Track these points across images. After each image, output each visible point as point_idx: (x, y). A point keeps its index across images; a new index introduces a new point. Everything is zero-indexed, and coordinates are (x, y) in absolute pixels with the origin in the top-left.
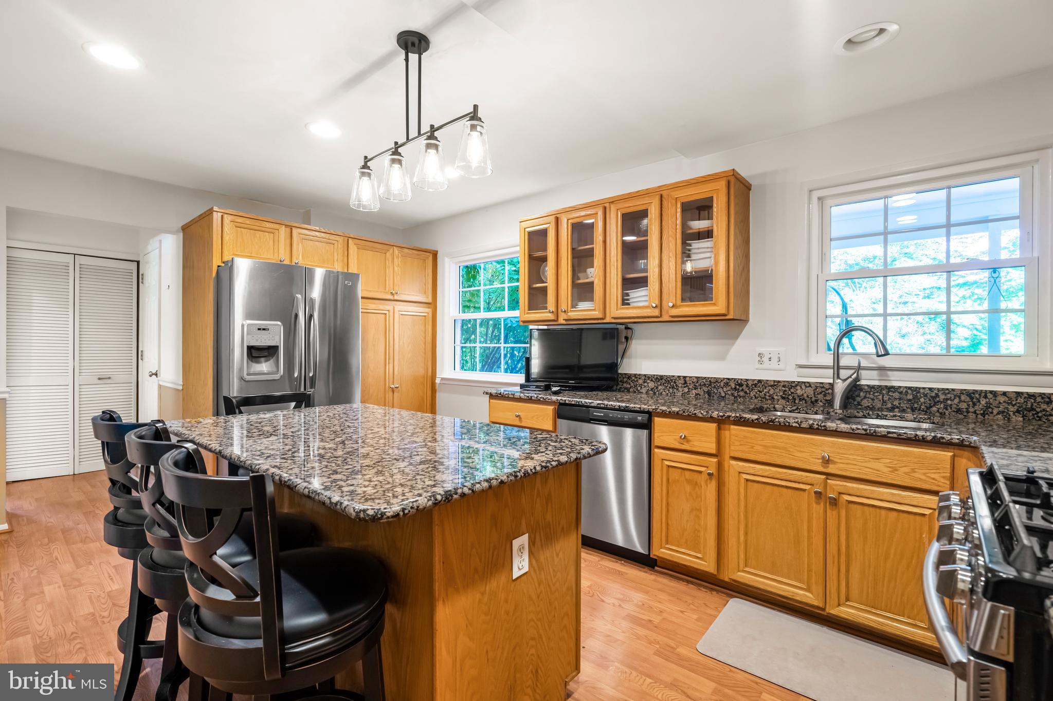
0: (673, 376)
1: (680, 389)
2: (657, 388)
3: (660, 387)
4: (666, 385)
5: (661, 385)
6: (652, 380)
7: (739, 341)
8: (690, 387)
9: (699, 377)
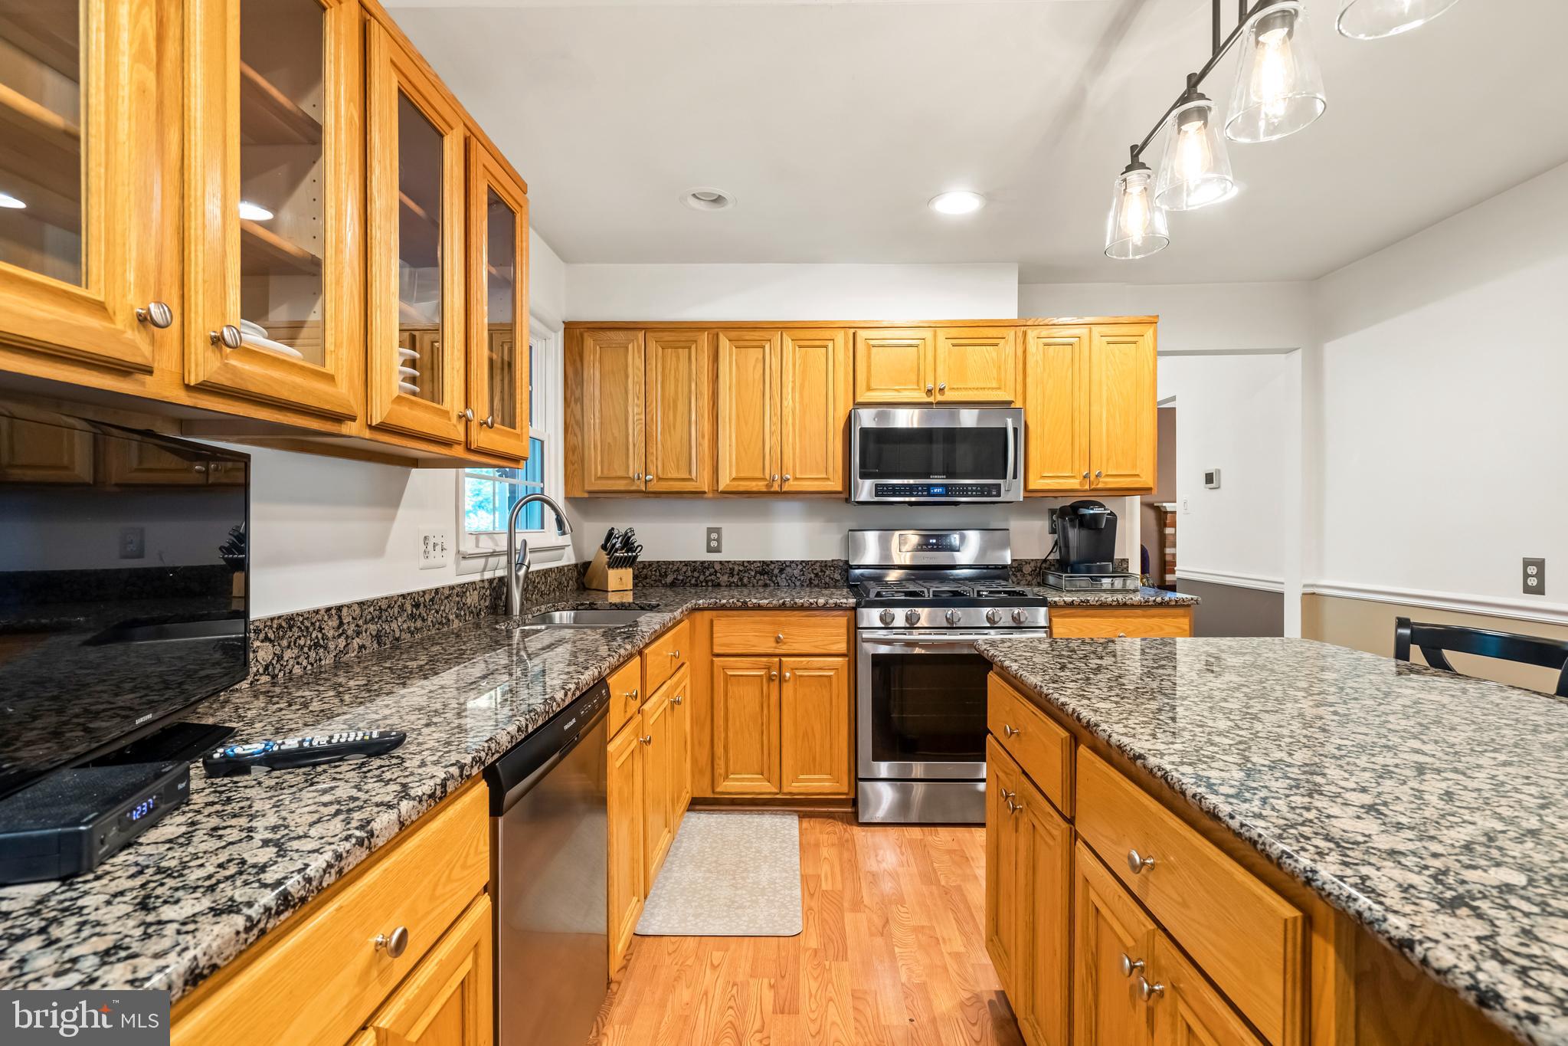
0: (317, 612)
1: (331, 645)
2: (280, 658)
3: (288, 654)
4: (302, 642)
5: (289, 646)
6: (267, 639)
7: (401, 512)
8: (350, 632)
9: (362, 603)
